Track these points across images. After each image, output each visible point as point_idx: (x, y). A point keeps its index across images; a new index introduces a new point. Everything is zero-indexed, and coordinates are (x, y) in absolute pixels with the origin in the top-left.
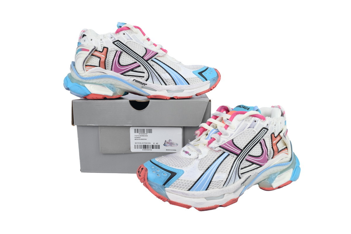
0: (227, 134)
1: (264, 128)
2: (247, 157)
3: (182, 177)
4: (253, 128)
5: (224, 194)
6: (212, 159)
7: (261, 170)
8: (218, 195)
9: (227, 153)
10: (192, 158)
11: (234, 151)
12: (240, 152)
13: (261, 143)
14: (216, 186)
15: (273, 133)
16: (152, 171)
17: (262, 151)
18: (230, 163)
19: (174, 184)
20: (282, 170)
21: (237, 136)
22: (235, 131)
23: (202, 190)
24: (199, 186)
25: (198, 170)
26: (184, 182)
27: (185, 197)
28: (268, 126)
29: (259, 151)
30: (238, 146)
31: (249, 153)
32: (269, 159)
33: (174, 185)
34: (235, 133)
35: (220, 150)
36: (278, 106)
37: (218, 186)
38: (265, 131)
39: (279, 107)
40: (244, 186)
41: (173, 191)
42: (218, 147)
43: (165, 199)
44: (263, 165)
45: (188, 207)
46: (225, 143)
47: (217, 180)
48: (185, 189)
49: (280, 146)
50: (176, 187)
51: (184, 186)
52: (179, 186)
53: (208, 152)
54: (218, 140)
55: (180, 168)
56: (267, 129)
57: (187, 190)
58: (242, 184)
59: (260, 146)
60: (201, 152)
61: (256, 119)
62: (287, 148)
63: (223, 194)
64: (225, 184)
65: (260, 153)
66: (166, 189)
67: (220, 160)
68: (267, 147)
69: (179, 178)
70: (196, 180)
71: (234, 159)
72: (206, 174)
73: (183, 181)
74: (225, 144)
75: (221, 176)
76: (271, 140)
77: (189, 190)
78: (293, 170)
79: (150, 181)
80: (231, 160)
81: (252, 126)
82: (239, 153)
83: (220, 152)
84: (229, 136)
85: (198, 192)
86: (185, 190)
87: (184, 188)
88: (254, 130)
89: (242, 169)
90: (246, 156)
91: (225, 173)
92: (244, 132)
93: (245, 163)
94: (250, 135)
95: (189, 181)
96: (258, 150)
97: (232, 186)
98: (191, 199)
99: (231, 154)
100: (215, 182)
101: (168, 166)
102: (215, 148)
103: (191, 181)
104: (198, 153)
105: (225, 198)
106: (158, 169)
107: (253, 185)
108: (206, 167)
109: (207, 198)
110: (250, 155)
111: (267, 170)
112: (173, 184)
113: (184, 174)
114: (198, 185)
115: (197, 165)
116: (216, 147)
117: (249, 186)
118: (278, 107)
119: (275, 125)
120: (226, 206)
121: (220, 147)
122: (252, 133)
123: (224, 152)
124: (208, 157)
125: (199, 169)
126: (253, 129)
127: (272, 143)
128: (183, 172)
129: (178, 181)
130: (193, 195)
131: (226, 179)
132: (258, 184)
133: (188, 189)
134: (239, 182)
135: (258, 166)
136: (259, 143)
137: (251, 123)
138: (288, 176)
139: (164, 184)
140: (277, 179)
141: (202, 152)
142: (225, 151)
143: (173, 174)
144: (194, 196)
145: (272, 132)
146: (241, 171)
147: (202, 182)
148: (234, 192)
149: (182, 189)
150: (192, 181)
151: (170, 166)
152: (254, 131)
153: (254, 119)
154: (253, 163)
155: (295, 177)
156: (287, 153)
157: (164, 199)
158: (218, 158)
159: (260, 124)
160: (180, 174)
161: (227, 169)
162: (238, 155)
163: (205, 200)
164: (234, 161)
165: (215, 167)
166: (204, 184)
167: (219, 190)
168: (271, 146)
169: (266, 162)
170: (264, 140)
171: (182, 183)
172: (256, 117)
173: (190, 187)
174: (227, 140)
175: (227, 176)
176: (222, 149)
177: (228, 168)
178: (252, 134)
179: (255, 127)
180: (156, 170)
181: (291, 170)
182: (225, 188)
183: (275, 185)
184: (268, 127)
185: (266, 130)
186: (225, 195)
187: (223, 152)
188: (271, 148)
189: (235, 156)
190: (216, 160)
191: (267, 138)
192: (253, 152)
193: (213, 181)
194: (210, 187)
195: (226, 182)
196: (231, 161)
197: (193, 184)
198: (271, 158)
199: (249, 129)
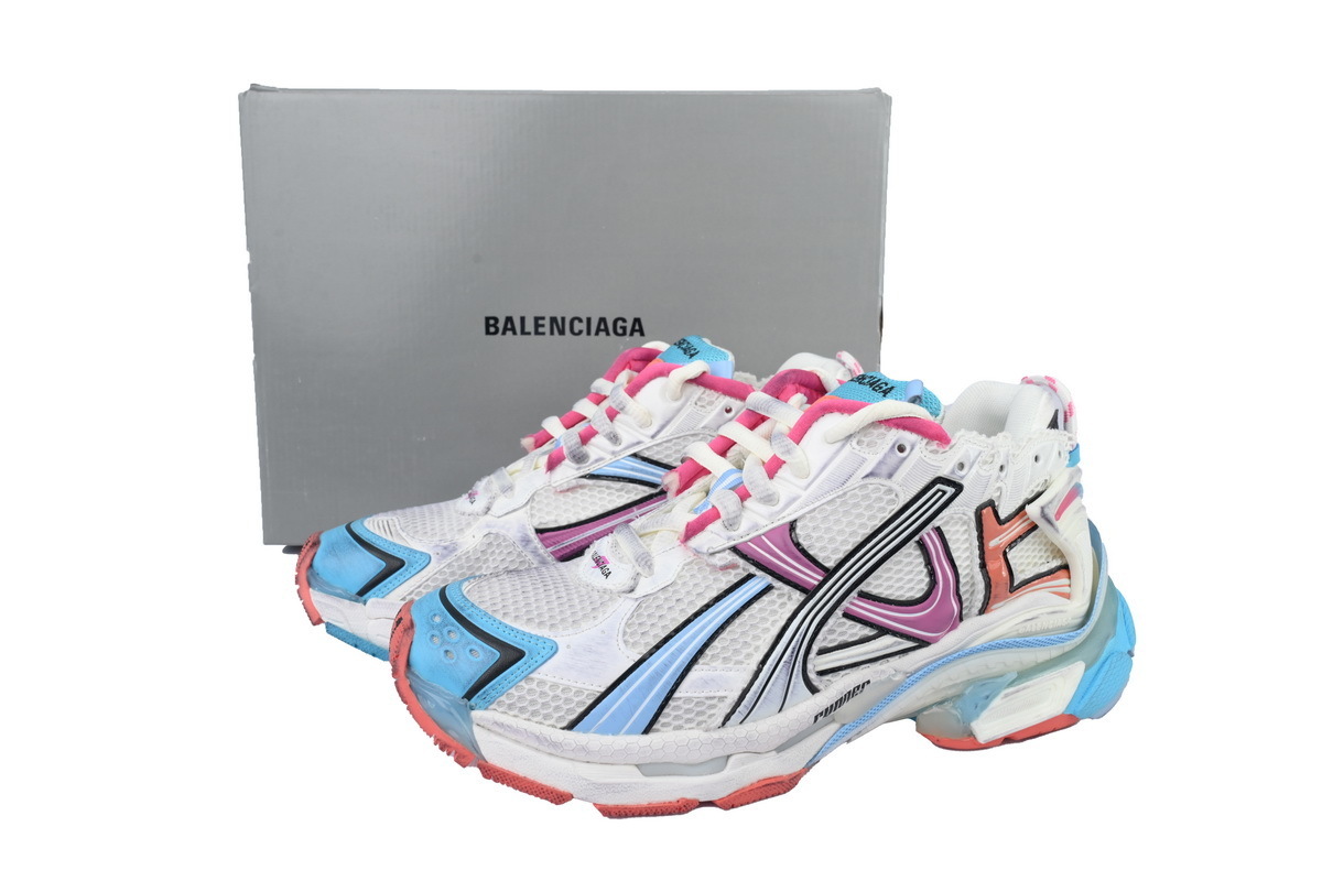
0: (769, 495)
1: (940, 480)
2: (853, 603)
3: (546, 672)
4: (890, 476)
5: (728, 757)
6: (691, 603)
7: (924, 662)
8: (696, 757)
9: (761, 580)
10: (610, 587)
11: (792, 575)
12: (821, 578)
13: (922, 545)
14: (689, 721)
15: (991, 504)
16: (429, 635)
17: (927, 579)
18: (768, 625)
19: (508, 698)
20: (1034, 664)
21: (812, 507)
22: (809, 485)
23: (629, 732)
24: (612, 716)
25: (622, 645)
26: (551, 694)
27: (550, 754)
28: (962, 473)
29: (912, 580)
30: (811, 552)
31: (862, 587)
32: (968, 615)
33: (508, 702)
34: (805, 495)
35: (734, 566)
36: (1047, 378)
37: (701, 718)
38: (944, 493)
39: (1050, 385)
40: (833, 727)
41: (501, 725)
42: (724, 550)
43: (464, 757)
44: (936, 640)
45: (559, 798)
46: (760, 536)
47: (696, 695)
48: (552, 722)
49: (1026, 560)
50: (515, 712)
51: (551, 710)
52: (531, 709)
53: (679, 569)
54: (728, 520)
55: (544, 632)
56: (959, 488)
57: (563, 729)
58: (820, 719)
59: (921, 560)
60: (650, 567)
61: (908, 437)
62: (1065, 567)
63: (719, 752)
64: (733, 711)
65: (919, 587)
66: (476, 714)
67: (726, 608)
68: (957, 563)
69: (532, 676)
70: (603, 689)
71: (792, 606)
72: (651, 665)
73: (546, 689)
74: (757, 540)
75: (723, 675)
76: (975, 534)
77: (571, 726)
78: (1087, 669)
79: (418, 677)
80: (775, 612)
81: (885, 470)
82: (816, 583)
83: (733, 572)
84: (781, 505)
85: (608, 739)
86: (553, 726)
87: (546, 717)
88: (896, 487)
89: (822, 652)
90: (849, 599)
91: (738, 666)
92: (845, 494)
93: (840, 629)
94: (869, 507)
95: (574, 690)
96: (910, 577)
97: (767, 724)
98: (576, 764)
99: (778, 584)
100: (689, 700)
101: (499, 617)
102: (713, 554)
103: (579, 692)
104: (639, 570)
105: (727, 772)
106: (452, 628)
107: (882, 720)
108: (655, 636)
109: (647, 768)
110: (864, 596)
111: (951, 661)
112: (503, 698)
113: (556, 656)
114: (608, 709)
115: (623, 624)
116: (716, 550)
117: (861, 727)
118: (1047, 382)
119: (1002, 468)
120: (733, 807)
121: (735, 549)
122: (881, 499)
123: (750, 576)
124: (675, 592)
125: (625, 642)
126: (888, 483)
127: (982, 547)
128: (555, 650)
129: (527, 687)
130: (583, 749)
131: (740, 693)
132: (914, 719)
133: (565, 724)
134: (805, 706)
135: (910, 644)
136: (912, 543)
137: (879, 457)
138: (1056, 691)
139: (469, 695)
140: (997, 702)
141: (656, 568)
142: (753, 569)
143: (510, 656)
144: (586, 756)
145: (985, 499)
146: (818, 663)
147: (627, 699)
148: (780, 749)
149: (539, 718)
150: (587, 693)
151: (507, 621)
152: (890, 491)
153: (896, 435)
154: (883, 631)
155: (1093, 703)
156: (1067, 590)
157: (465, 754)
158: (718, 599)
159: (923, 462)
160: (538, 658)
161: (751, 650)
162: (809, 592)
163: (635, 776)
164: (788, 615)
165: (700, 637)
166: (636, 708)
167: (704, 735)
168: (978, 561)
169: (954, 627)
170: (938, 530)
171: (543, 694)
172: (905, 428)
173: (573, 716)
174: (767, 522)
175: (748, 678)
176: (741, 562)
177: (758, 643)
178: (882, 505)
179: (900, 475)
180: (445, 631)
181: (1077, 669)
182: (733, 730)
183: (984, 729)
184: (962, 478)
185: (950, 491)
186: (732, 760)
187: (746, 574)
188: (977, 569)
189: (798, 597)
190: (708, 606)
191: (957, 525)
192: (886, 584)
193: (680, 698)
194: (662, 719)
195: (738, 704)
196: (777, 617)
197: (590, 702)
198: (976, 611)
199: (867, 481)
